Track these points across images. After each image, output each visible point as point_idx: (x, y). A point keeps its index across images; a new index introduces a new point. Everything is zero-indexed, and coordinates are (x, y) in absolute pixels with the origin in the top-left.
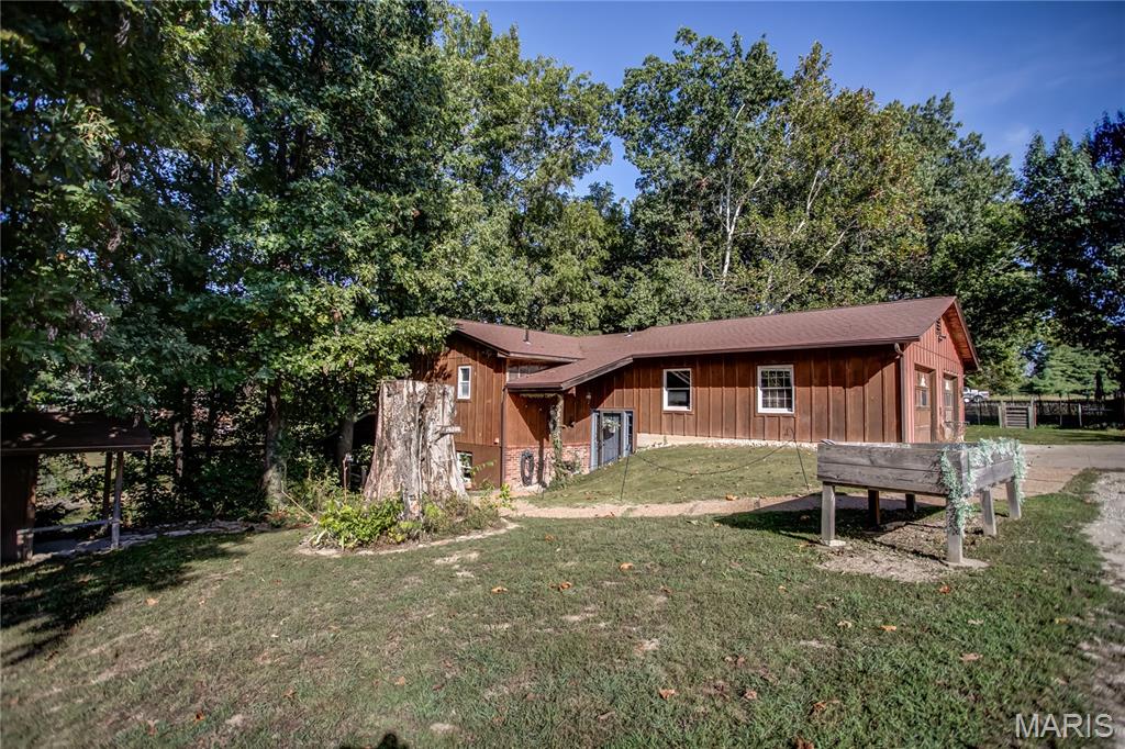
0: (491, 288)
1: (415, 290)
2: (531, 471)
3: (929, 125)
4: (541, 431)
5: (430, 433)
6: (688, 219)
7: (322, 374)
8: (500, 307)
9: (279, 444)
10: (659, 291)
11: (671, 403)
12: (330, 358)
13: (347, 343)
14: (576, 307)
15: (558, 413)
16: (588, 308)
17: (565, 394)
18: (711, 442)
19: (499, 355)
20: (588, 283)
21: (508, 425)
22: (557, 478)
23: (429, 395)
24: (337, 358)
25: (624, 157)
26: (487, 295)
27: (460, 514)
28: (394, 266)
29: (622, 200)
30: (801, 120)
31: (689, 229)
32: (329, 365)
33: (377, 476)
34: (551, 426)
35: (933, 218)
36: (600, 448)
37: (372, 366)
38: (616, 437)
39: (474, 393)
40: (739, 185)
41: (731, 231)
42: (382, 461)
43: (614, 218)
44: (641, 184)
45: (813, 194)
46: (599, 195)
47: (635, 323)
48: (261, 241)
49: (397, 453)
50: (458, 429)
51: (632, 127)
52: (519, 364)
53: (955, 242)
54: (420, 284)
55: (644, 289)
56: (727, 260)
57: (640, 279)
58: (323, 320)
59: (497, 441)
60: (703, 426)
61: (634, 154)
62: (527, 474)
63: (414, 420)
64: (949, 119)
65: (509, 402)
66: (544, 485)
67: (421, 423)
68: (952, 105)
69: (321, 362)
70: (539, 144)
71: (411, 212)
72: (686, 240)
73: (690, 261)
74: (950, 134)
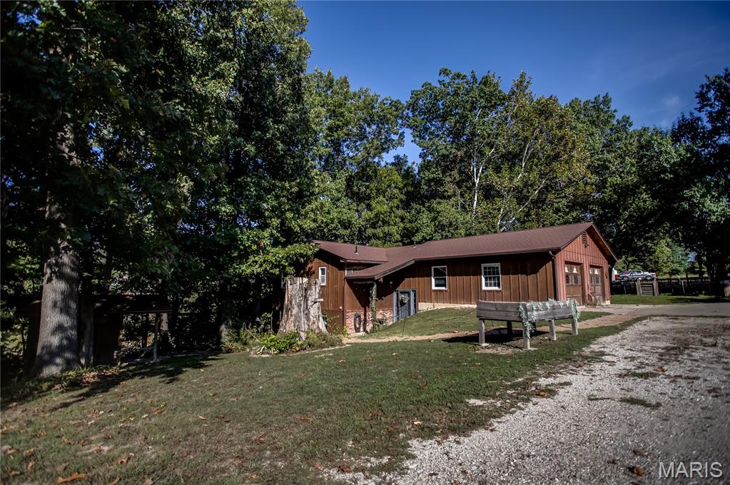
0: (336, 221)
1: (298, 229)
2: (360, 324)
3: (597, 112)
4: (365, 302)
5: (309, 302)
6: (450, 175)
7: (253, 274)
8: (342, 231)
9: (228, 310)
10: (435, 219)
11: (436, 286)
12: (257, 266)
13: (266, 259)
14: (386, 229)
15: (374, 292)
16: (393, 229)
17: (377, 281)
18: (458, 306)
19: (341, 261)
20: (393, 215)
21: (347, 299)
22: (374, 327)
23: (309, 284)
24: (261, 266)
25: (412, 141)
26: (334, 225)
27: (324, 340)
28: (287, 218)
29: (414, 163)
30: (515, 116)
31: (451, 182)
32: (257, 269)
33: (285, 322)
34: (370, 299)
35: (600, 169)
36: (398, 311)
37: (278, 269)
38: (407, 305)
39: (328, 282)
40: (481, 153)
41: (477, 181)
42: (288, 315)
43: (407, 175)
44: (423, 156)
45: (526, 157)
46: (399, 162)
47: (420, 238)
48: (223, 209)
49: (295, 311)
50: (322, 300)
51: (416, 123)
52: (352, 266)
53: (615, 183)
54: (299, 226)
55: (425, 218)
56: (476, 199)
57: (423, 212)
58: (254, 247)
59: (341, 308)
60: (453, 298)
61: (417, 139)
62: (358, 326)
63: (302, 295)
64: (609, 108)
65: (347, 286)
66: (367, 332)
67: (305, 297)
68: (611, 99)
69: (253, 268)
70: (362, 136)
71: (295, 189)
72: (450, 188)
73: (452, 201)
74: (611, 116)
